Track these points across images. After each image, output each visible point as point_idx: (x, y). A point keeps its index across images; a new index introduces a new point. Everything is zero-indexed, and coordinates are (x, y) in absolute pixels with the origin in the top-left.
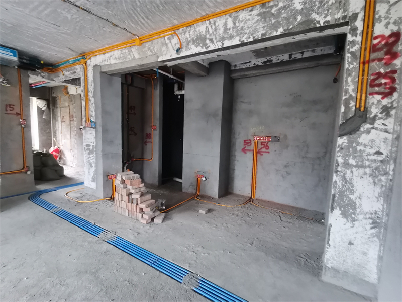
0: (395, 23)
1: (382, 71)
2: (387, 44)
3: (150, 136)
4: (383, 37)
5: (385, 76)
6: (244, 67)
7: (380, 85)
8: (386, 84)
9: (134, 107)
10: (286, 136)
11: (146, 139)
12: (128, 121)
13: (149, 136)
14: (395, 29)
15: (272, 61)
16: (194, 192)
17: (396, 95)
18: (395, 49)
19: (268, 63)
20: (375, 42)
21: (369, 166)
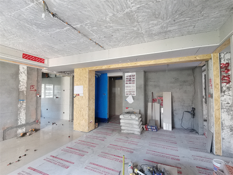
0: (227, 60)
1: (225, 75)
2: (225, 66)
4: (223, 64)
5: (226, 77)
7: (225, 80)
8: (227, 79)
14: (227, 62)
17: (231, 83)
18: (228, 68)
20: (221, 65)
21: (225, 108)
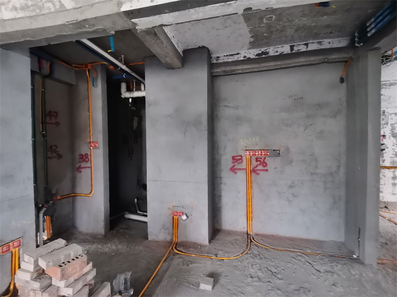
3: (87, 157)
6: (230, 60)
9: (56, 113)
10: (287, 149)
11: (80, 162)
12: (44, 136)
13: (85, 158)
15: (268, 53)
16: (169, 238)
19: (263, 56)
